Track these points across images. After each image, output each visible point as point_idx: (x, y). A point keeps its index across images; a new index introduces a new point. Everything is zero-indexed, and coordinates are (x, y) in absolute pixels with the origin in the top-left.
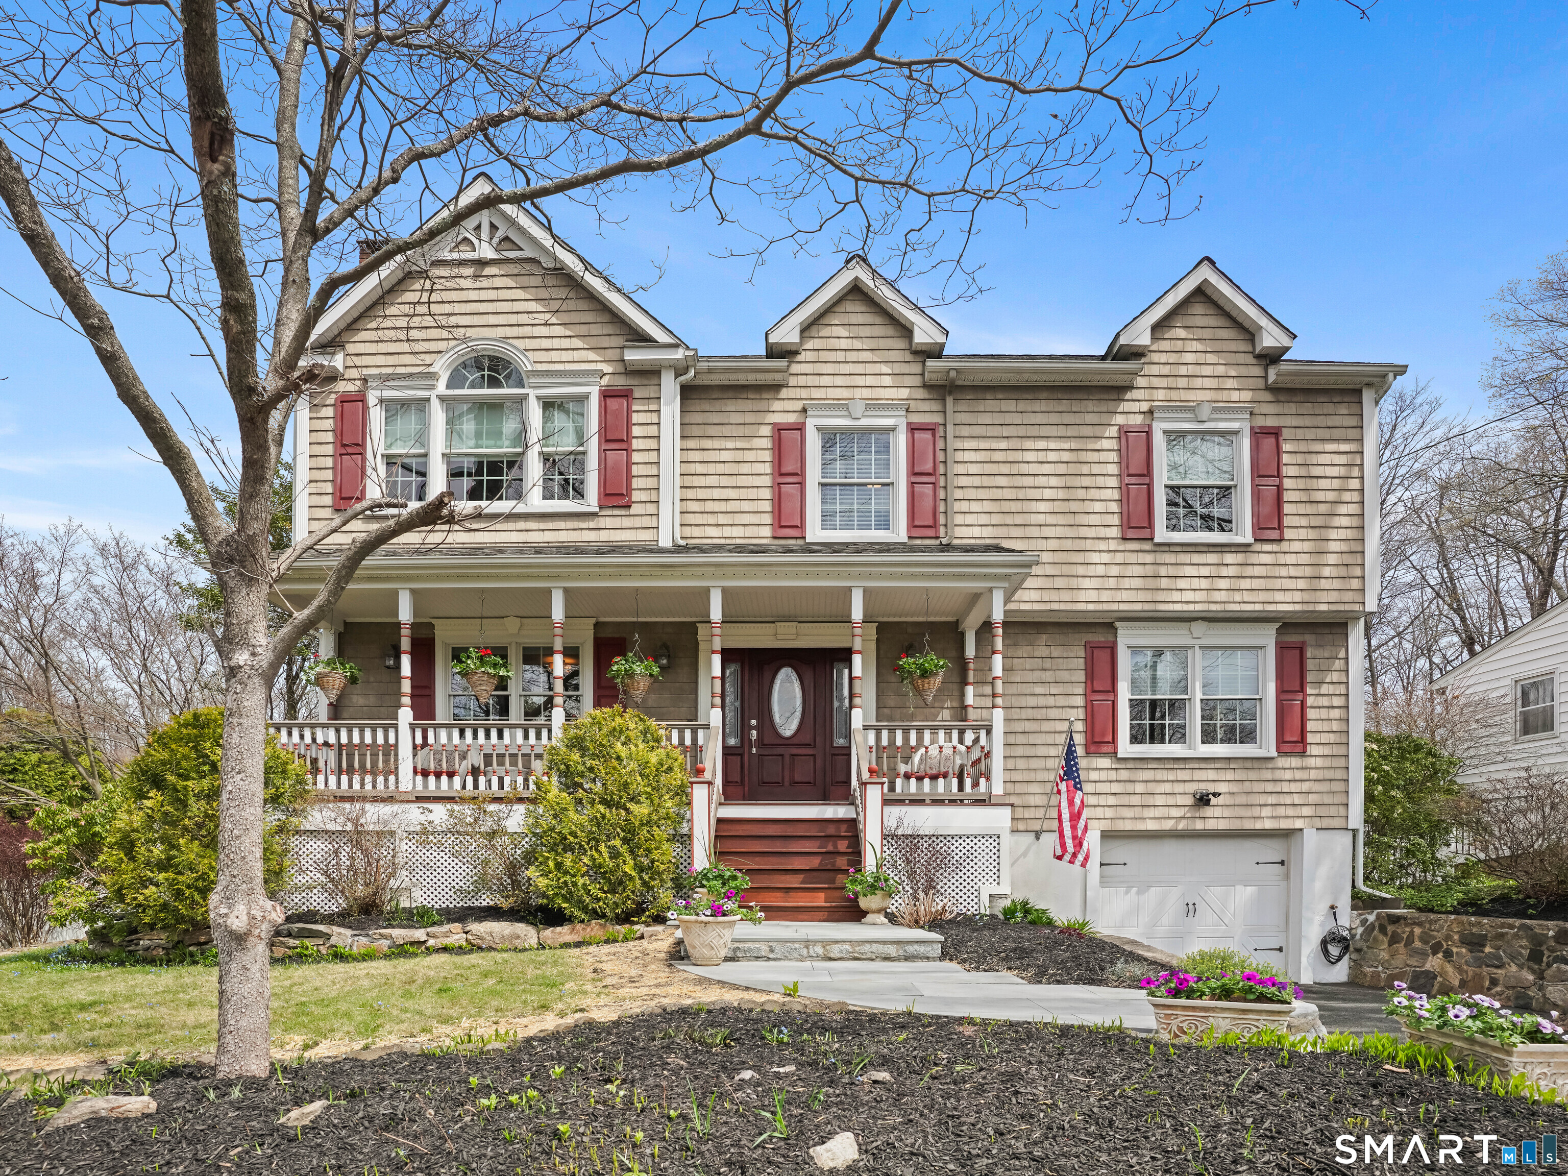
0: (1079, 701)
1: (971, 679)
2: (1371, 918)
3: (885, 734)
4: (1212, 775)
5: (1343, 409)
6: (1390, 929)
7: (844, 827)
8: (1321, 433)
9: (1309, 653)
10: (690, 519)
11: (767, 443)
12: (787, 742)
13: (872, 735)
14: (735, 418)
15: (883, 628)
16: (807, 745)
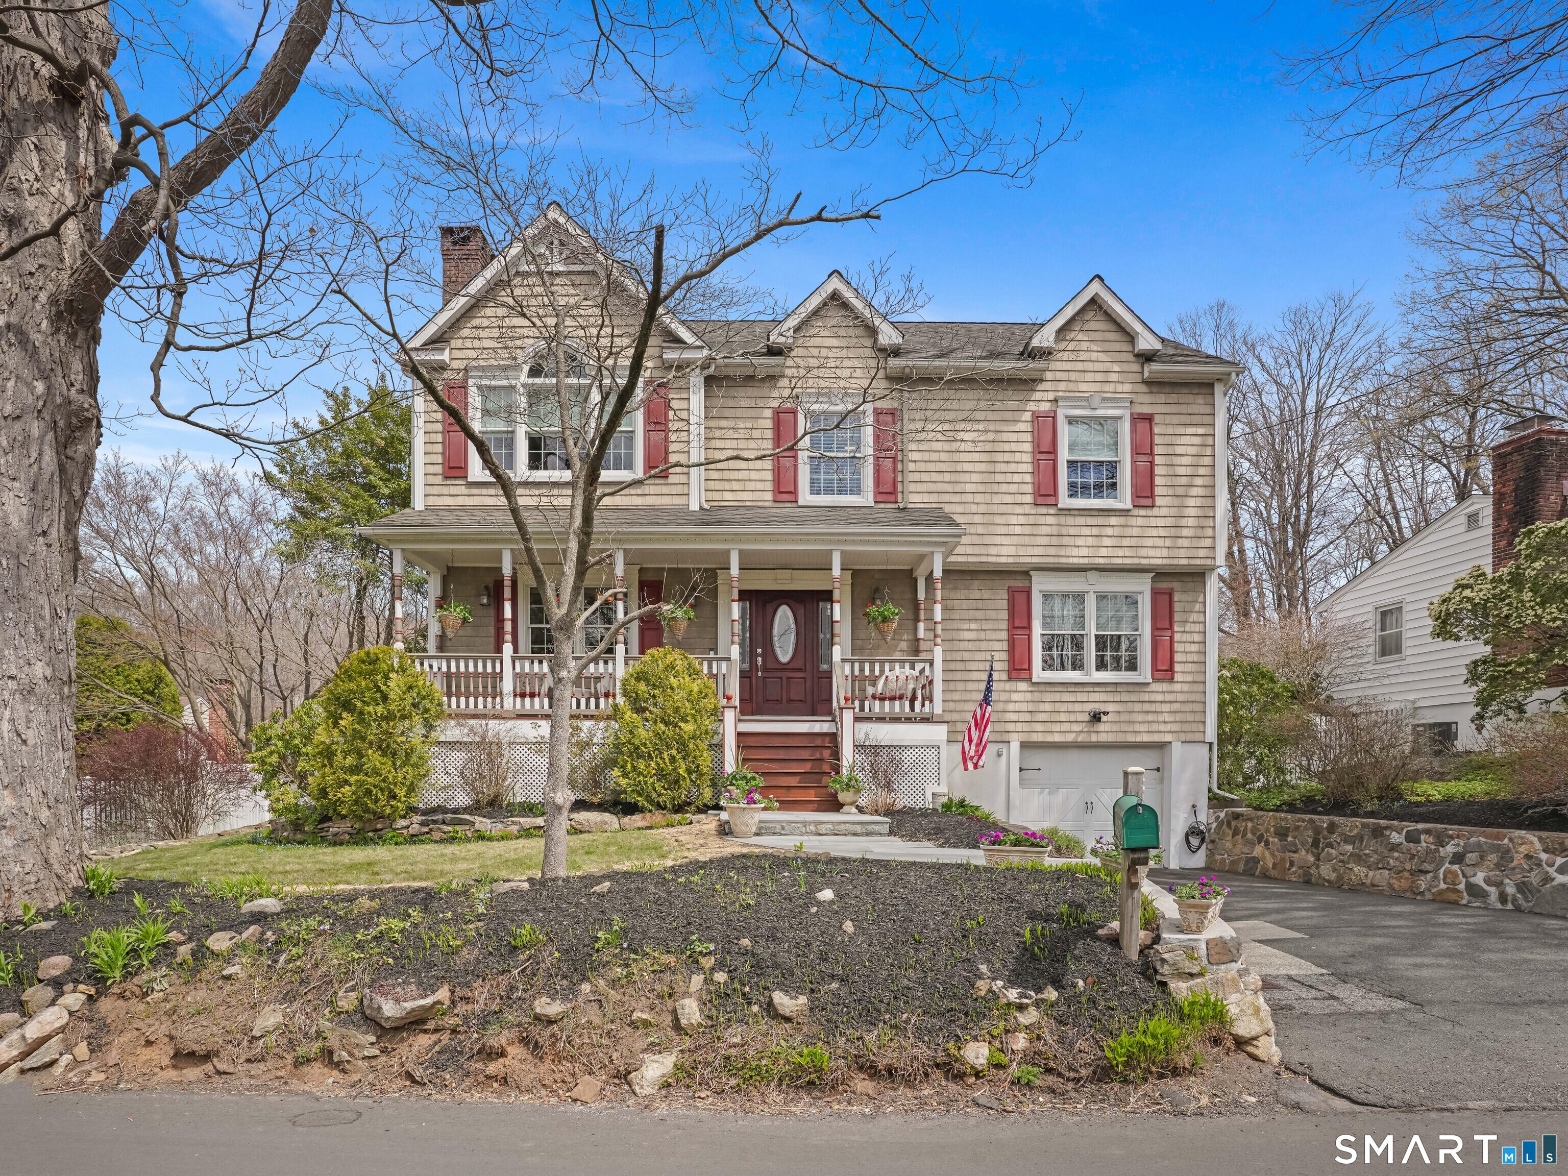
0: (1004, 635)
1: (922, 617)
2: (1222, 815)
3: (857, 665)
4: (1102, 697)
5: (1200, 400)
6: (1233, 823)
7: (827, 739)
8: (1184, 419)
9: (1176, 597)
10: (712, 485)
11: (769, 423)
12: (784, 668)
13: (847, 667)
14: (744, 402)
15: (856, 574)
16: (799, 670)
